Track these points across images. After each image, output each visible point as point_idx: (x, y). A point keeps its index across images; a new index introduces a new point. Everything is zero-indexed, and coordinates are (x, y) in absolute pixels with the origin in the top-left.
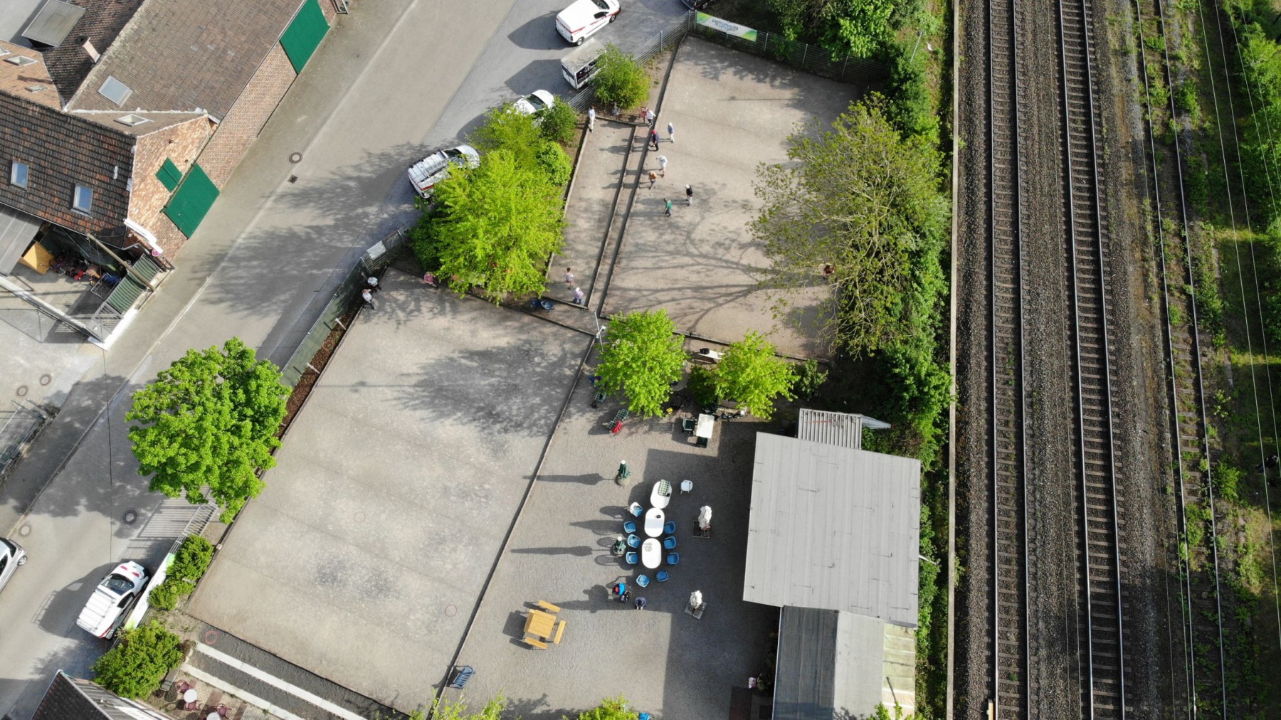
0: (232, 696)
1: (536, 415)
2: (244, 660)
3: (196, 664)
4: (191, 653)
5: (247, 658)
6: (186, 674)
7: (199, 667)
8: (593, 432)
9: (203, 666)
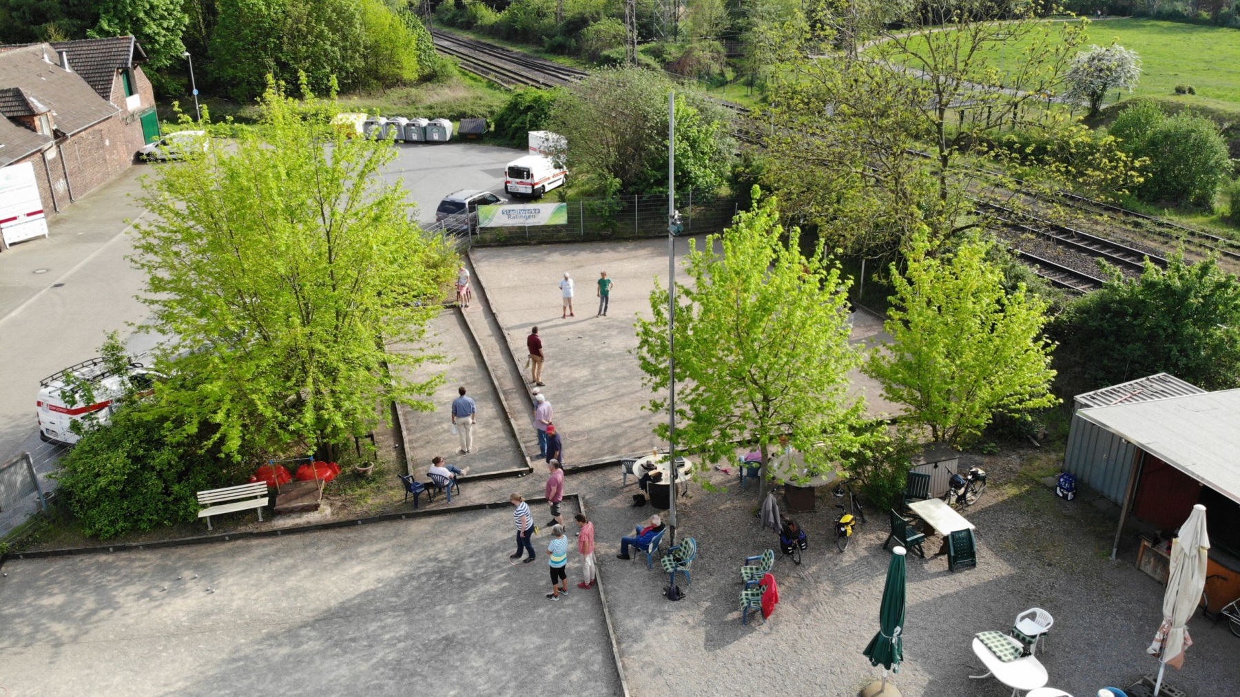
1: (551, 672)
8: (714, 642)
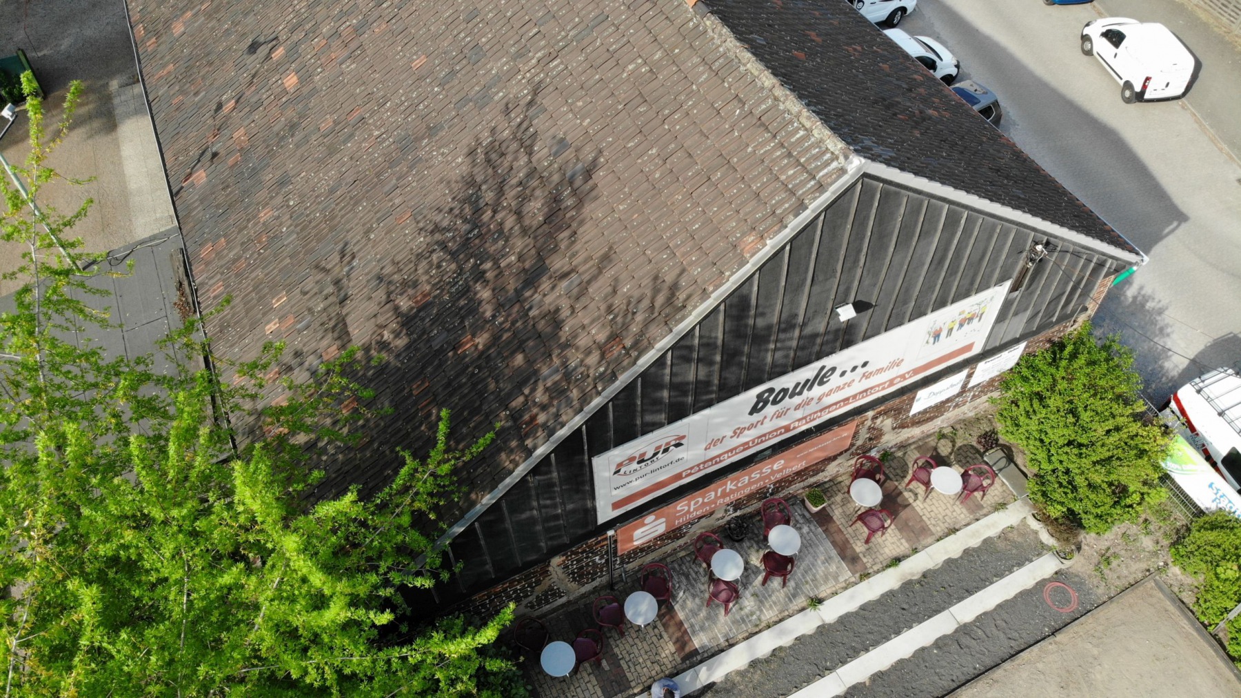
0: (897, 561)
2: (964, 629)
3: (1014, 536)
4: (1045, 537)
5: (965, 640)
6: (1001, 506)
7: (1004, 535)
9: (1001, 545)
